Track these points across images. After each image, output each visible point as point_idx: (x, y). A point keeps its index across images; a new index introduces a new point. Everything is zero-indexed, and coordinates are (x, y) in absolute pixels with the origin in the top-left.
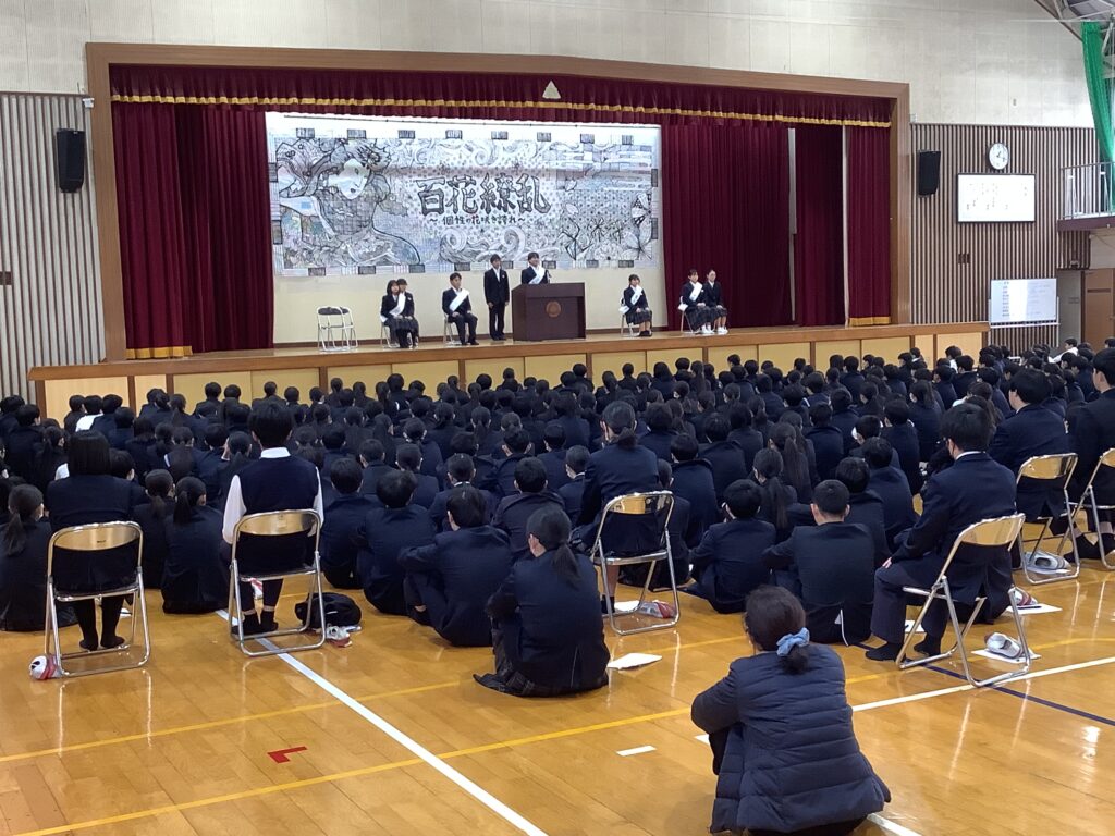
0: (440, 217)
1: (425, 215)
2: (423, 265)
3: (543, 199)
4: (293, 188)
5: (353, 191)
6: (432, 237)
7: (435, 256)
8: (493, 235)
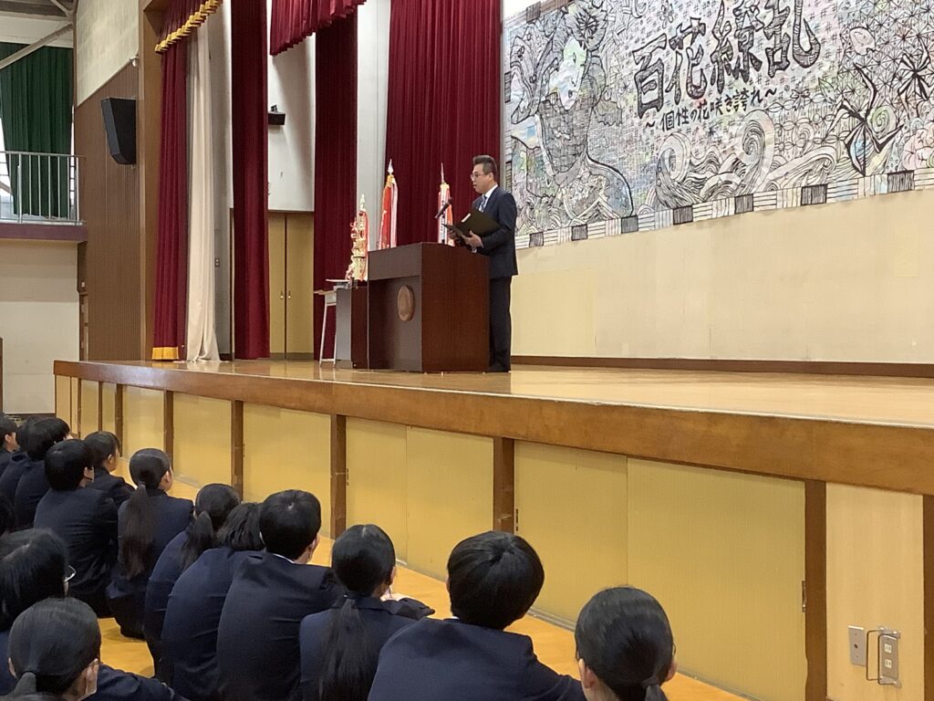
0: (658, 117)
1: (641, 118)
2: (636, 216)
3: (809, 31)
4: (522, 106)
5: (570, 93)
6: (648, 160)
7: (651, 196)
8: (726, 138)
